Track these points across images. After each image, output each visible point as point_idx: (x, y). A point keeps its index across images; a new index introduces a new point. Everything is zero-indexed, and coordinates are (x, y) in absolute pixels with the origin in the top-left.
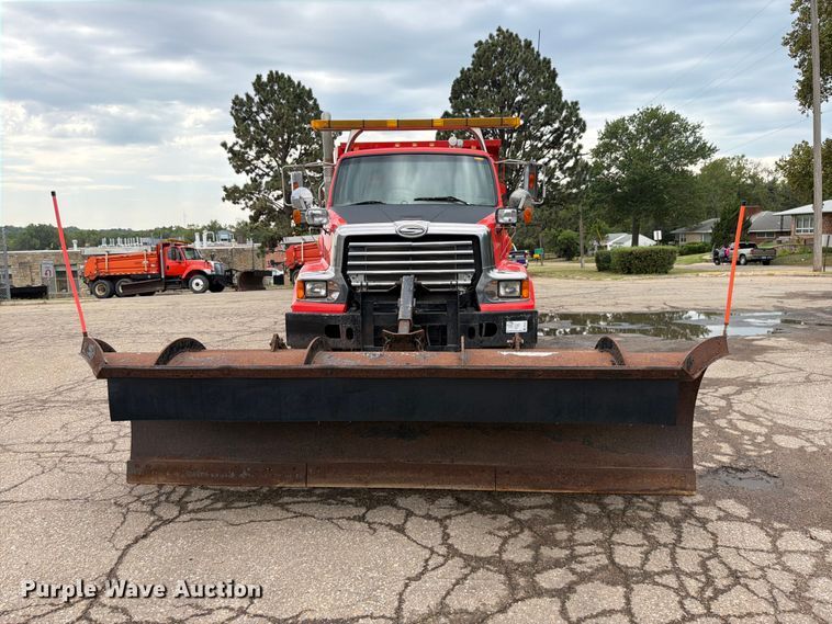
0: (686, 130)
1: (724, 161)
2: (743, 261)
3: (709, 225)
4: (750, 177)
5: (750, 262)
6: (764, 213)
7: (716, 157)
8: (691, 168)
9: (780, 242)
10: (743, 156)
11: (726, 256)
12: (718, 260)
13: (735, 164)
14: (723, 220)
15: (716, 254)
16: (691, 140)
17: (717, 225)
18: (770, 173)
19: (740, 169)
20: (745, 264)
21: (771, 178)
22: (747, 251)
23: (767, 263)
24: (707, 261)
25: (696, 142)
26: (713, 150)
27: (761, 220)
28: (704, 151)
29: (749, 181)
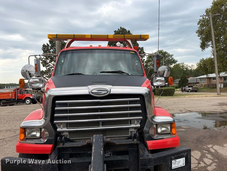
0: (169, 56)
1: (179, 64)
2: (190, 91)
3: (177, 81)
4: (186, 68)
5: (191, 91)
6: (191, 78)
7: (177, 63)
8: (171, 66)
9: (197, 85)
10: (183, 63)
11: (185, 90)
12: (182, 91)
13: (181, 65)
14: (181, 79)
15: (182, 89)
16: (171, 59)
17: (180, 81)
18: (190, 67)
19: (183, 66)
20: (190, 92)
21: (191, 69)
22: (191, 88)
23: (196, 91)
24: (178, 91)
25: (172, 59)
26: (177, 61)
27: (191, 79)
28: (174, 62)
29: (185, 70)
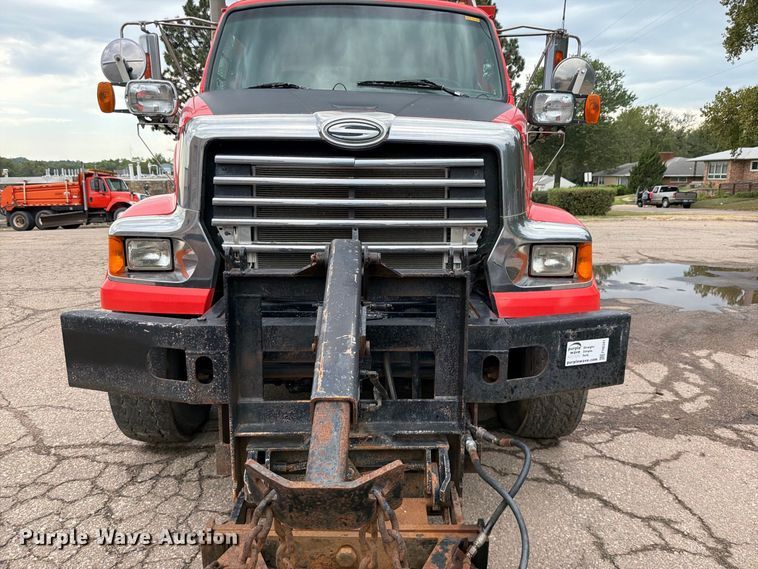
0: (608, 78)
1: (639, 110)
2: (665, 204)
3: (627, 169)
4: (663, 126)
5: (671, 205)
6: (677, 159)
7: (635, 105)
8: (611, 114)
9: (693, 187)
10: (656, 106)
11: (649, 199)
12: (641, 202)
13: (648, 112)
14: (641, 164)
15: (640, 196)
16: (612, 88)
17: (635, 168)
18: (680, 122)
19: (653, 117)
20: (667, 207)
21: (679, 127)
22: (670, 195)
23: (687, 206)
24: (627, 203)
25: (617, 90)
26: (632, 98)
27: (675, 165)
28: (624, 99)
29: (660, 130)
